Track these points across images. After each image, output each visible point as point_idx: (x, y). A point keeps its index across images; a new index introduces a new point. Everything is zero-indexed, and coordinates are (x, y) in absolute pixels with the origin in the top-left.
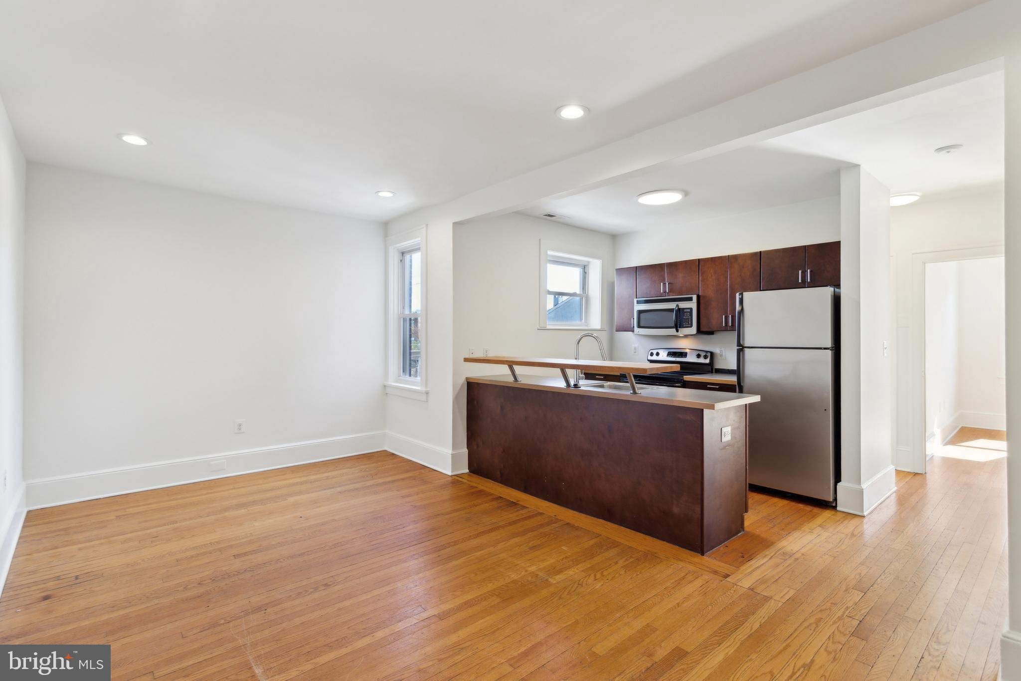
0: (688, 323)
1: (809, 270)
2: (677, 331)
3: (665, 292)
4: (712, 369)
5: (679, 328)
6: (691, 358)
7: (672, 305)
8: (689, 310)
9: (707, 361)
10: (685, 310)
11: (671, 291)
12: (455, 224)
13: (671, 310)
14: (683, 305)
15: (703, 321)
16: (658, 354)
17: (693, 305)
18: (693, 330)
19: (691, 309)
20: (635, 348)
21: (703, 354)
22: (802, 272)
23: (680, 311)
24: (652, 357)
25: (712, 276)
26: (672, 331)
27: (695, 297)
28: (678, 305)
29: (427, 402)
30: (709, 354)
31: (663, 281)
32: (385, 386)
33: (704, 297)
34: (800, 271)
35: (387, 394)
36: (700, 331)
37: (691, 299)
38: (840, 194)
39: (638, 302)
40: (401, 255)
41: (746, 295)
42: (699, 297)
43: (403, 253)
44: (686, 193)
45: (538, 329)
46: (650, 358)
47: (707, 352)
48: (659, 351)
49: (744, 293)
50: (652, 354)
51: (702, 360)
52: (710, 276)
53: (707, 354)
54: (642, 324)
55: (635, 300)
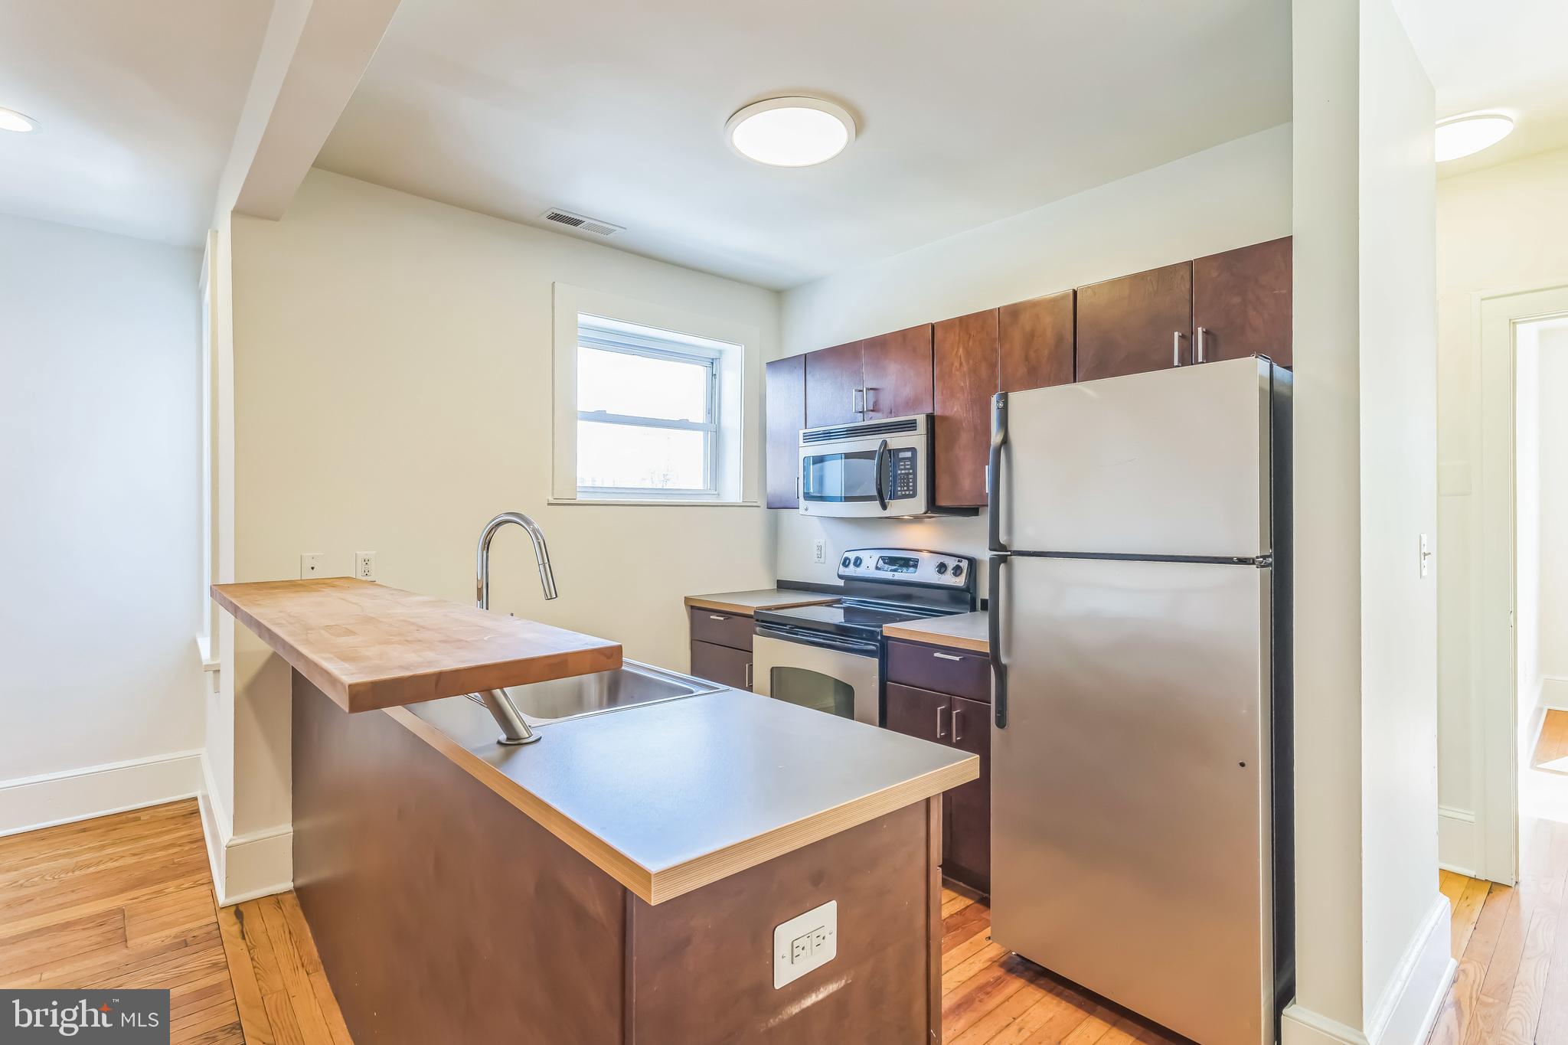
0: (908, 486)
1: (1200, 330)
2: (884, 507)
3: (861, 409)
4: (974, 600)
5: (890, 499)
6: (926, 573)
7: (872, 443)
8: (908, 454)
9: (960, 581)
10: (902, 455)
13: (867, 455)
14: (897, 441)
15: (943, 482)
16: (858, 562)
17: (916, 440)
18: (918, 504)
19: (913, 450)
20: (819, 548)
21: (951, 563)
22: (1182, 337)
23: (891, 455)
24: (847, 569)
25: (961, 364)
26: (873, 509)
27: (921, 420)
28: (885, 443)
30: (964, 564)
31: (859, 384)
33: (944, 418)
34: (1176, 334)
36: (934, 506)
37: (911, 425)
38: (1290, 118)
39: (806, 439)
42: (931, 419)
45: (549, 504)
46: (844, 571)
47: (961, 557)
48: (861, 555)
49: (1010, 395)
50: (846, 563)
51: (949, 579)
52: (957, 364)
53: (961, 564)
54: (812, 491)
55: (801, 432)
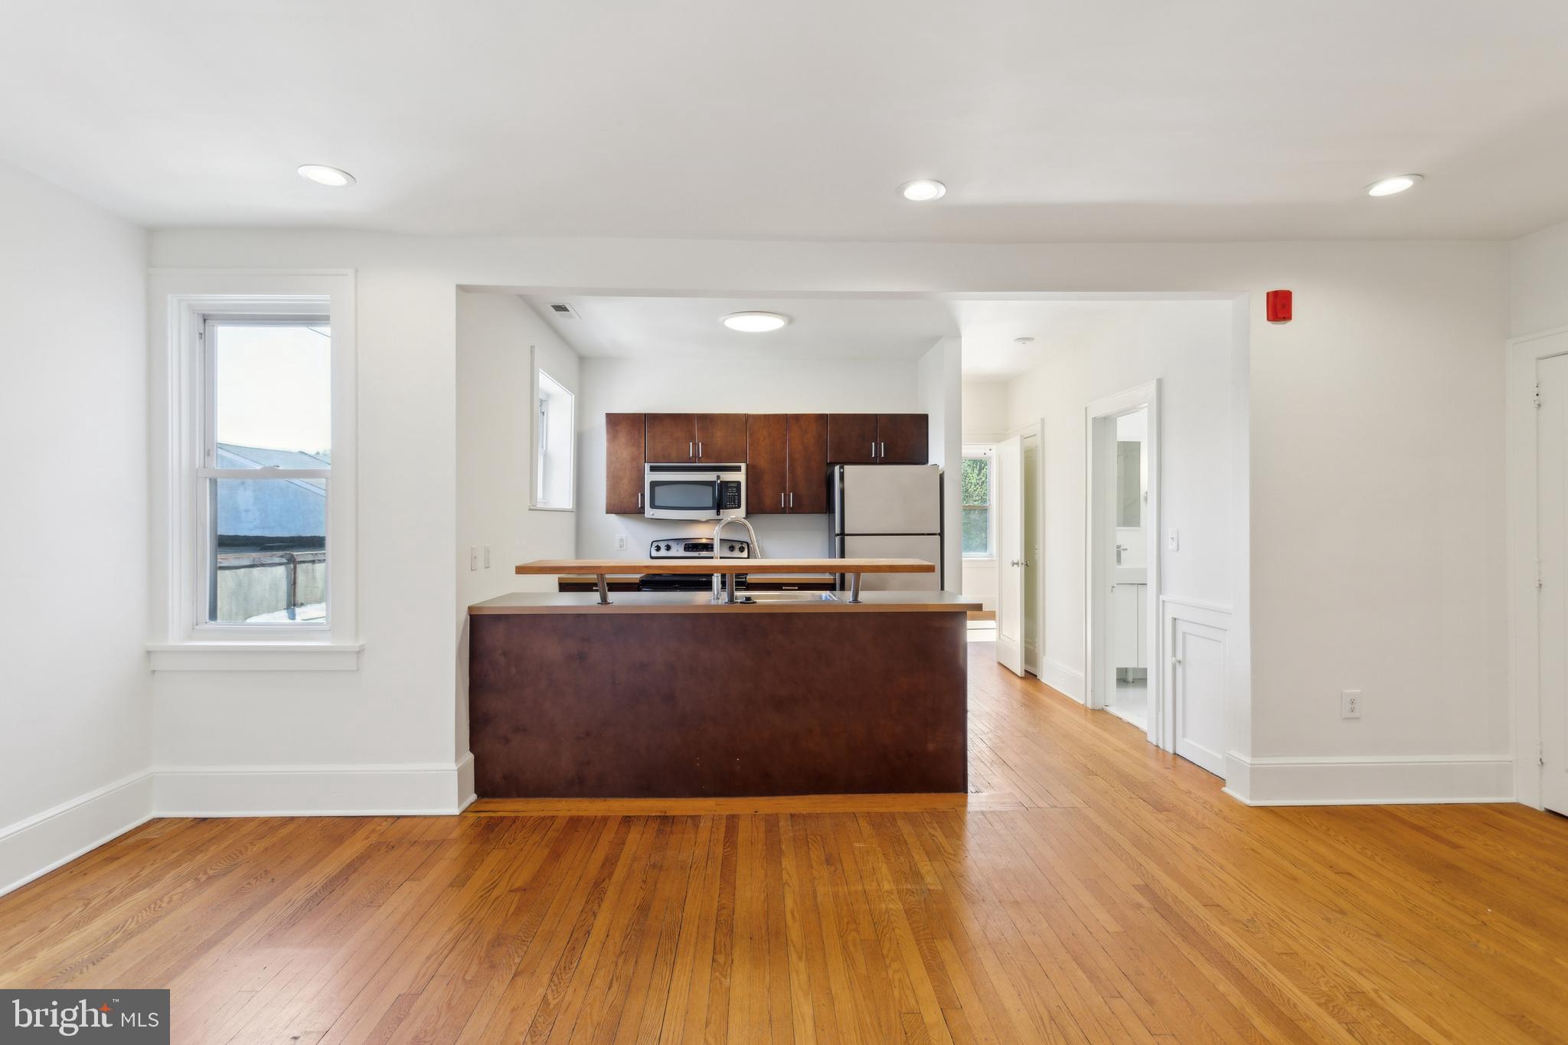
0: (734, 502)
1: (883, 444)
2: (718, 513)
3: (694, 456)
5: (721, 509)
7: (710, 476)
8: (735, 485)
9: (745, 555)
10: (730, 485)
11: (707, 455)
12: (462, 289)
13: (708, 483)
14: (727, 477)
15: (751, 500)
16: (668, 547)
17: (740, 477)
18: (741, 512)
19: (739, 483)
20: (622, 540)
22: (875, 445)
23: (725, 485)
24: (657, 553)
25: (765, 439)
26: (711, 514)
27: (743, 466)
28: (718, 477)
29: (358, 670)
30: (745, 546)
31: (692, 439)
32: (149, 653)
33: (756, 467)
35: (154, 672)
36: (752, 511)
37: (738, 469)
39: (653, 469)
40: (202, 322)
41: (848, 469)
42: (749, 467)
43: (205, 319)
44: (790, 320)
45: (530, 510)
46: (655, 554)
48: (670, 543)
49: (845, 467)
50: (658, 549)
51: (736, 554)
52: (762, 438)
53: (743, 546)
54: (657, 503)
55: (647, 466)
